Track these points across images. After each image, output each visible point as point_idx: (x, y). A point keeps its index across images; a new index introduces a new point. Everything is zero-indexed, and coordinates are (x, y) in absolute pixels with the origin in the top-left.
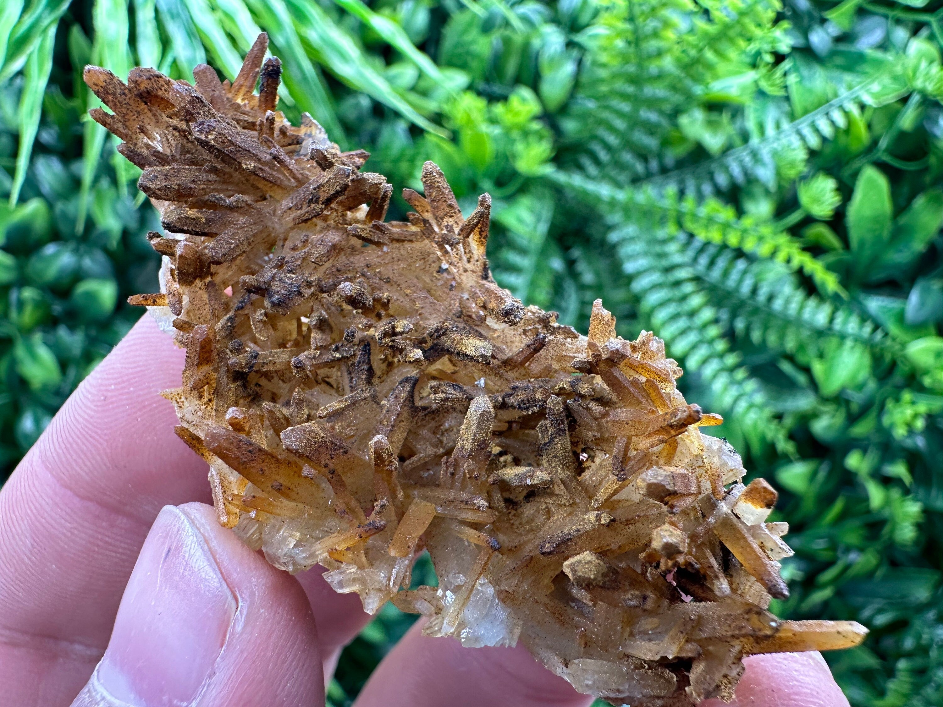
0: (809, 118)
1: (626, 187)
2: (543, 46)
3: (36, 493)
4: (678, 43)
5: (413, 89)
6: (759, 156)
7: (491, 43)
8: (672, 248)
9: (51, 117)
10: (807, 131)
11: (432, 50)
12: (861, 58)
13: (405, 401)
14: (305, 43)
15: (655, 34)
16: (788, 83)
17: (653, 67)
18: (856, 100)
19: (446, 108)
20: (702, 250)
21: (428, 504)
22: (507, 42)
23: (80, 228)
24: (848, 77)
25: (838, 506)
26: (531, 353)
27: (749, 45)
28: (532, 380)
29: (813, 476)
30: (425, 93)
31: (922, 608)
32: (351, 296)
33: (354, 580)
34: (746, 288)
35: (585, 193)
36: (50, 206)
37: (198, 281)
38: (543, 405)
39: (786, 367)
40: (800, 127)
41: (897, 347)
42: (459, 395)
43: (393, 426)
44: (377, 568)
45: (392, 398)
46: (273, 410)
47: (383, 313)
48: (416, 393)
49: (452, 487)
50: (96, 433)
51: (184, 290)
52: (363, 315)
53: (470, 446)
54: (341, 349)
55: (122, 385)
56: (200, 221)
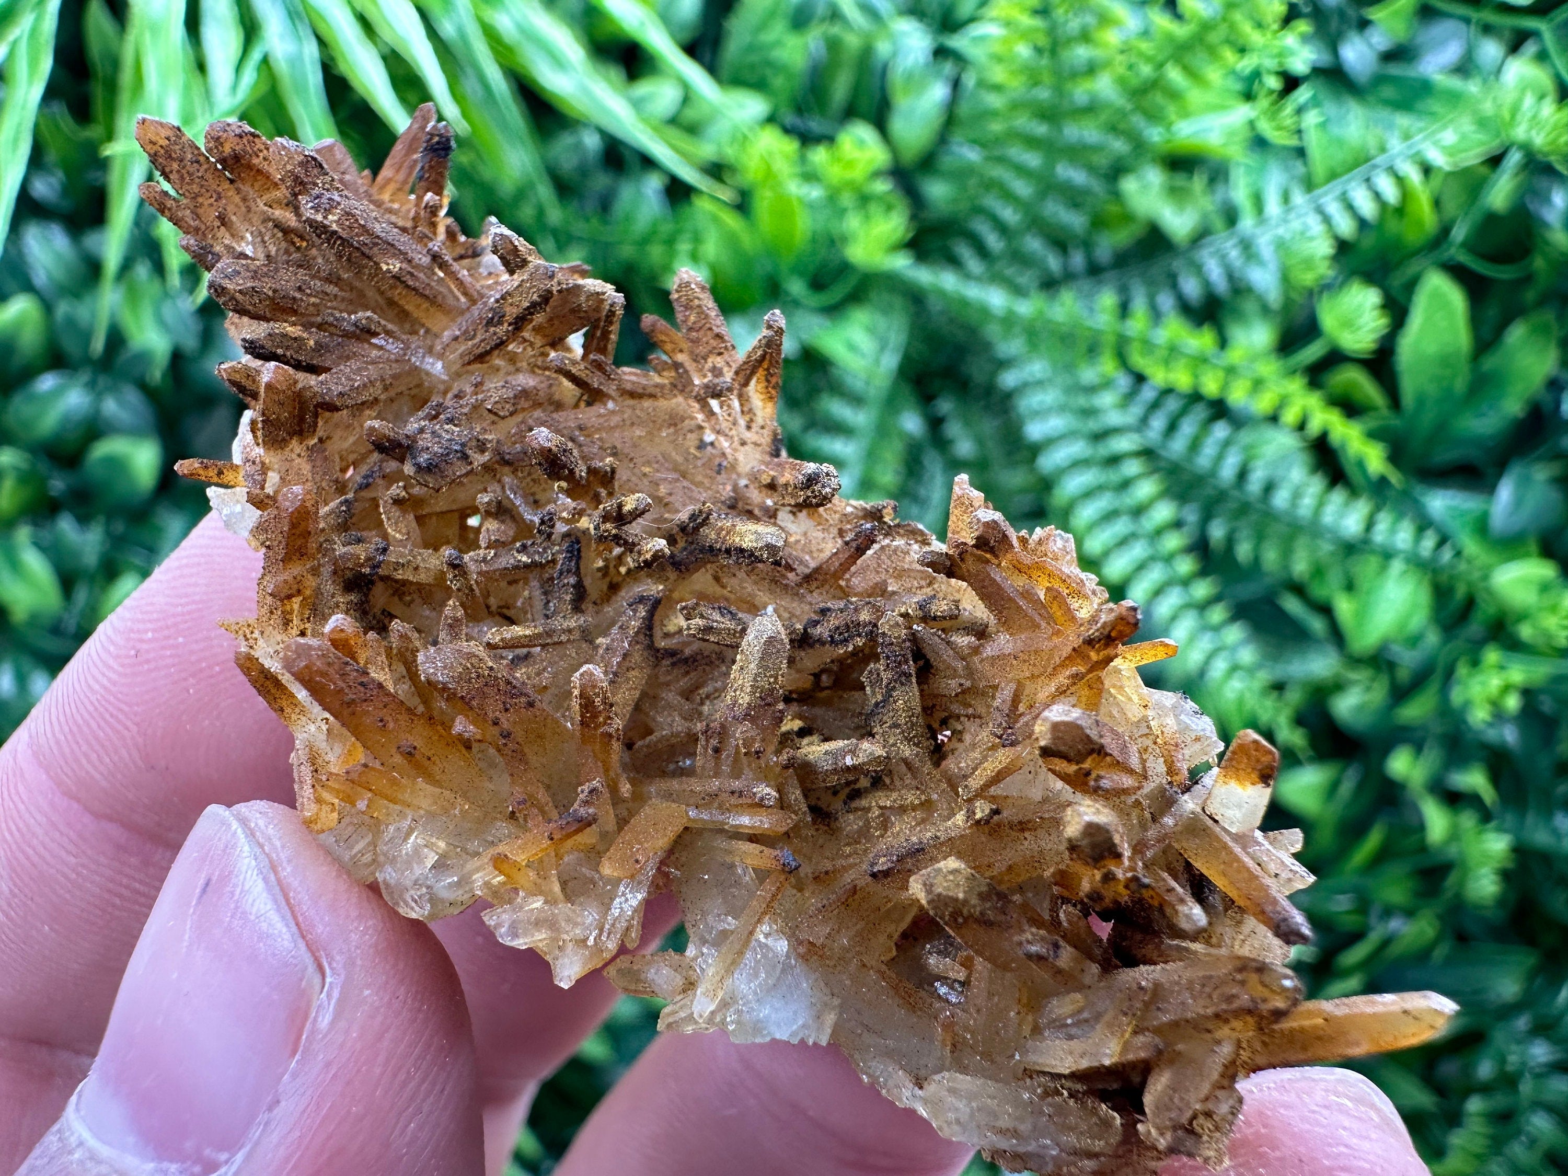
0: (1336, 187)
1: (1033, 293)
2: (895, 54)
3: (21, 805)
4: (1122, 52)
5: (674, 121)
6: (1254, 249)
7: (806, 46)
8: (1107, 399)
9: (52, 156)
10: (1334, 209)
11: (707, 57)
12: (1425, 88)
13: (637, 633)
14: (491, 35)
15: (1085, 37)
16: (1304, 125)
17: (1081, 91)
18: (1417, 158)
19: (730, 153)
20: (1155, 406)
21: (674, 805)
22: (834, 45)
23: (98, 345)
24: (1403, 120)
25: (1374, 840)
26: (851, 556)
27: (1242, 57)
28: (854, 599)
29: (1332, 789)
30: (693, 129)
31: (1508, 1011)
32: (550, 450)
33: (538, 924)
34: (1228, 471)
35: (964, 303)
36: (48, 307)
37: (294, 443)
38: (872, 632)
39: (1292, 605)
40: (1322, 201)
41: (1476, 575)
42: (729, 624)
43: (615, 674)
44: (581, 904)
45: (614, 630)
46: (409, 634)
47: (603, 492)
48: (657, 623)
49: (717, 775)
50: (120, 710)
51: (271, 458)
52: (569, 496)
53: (747, 699)
54: (531, 550)
55: (166, 632)
56: (305, 345)
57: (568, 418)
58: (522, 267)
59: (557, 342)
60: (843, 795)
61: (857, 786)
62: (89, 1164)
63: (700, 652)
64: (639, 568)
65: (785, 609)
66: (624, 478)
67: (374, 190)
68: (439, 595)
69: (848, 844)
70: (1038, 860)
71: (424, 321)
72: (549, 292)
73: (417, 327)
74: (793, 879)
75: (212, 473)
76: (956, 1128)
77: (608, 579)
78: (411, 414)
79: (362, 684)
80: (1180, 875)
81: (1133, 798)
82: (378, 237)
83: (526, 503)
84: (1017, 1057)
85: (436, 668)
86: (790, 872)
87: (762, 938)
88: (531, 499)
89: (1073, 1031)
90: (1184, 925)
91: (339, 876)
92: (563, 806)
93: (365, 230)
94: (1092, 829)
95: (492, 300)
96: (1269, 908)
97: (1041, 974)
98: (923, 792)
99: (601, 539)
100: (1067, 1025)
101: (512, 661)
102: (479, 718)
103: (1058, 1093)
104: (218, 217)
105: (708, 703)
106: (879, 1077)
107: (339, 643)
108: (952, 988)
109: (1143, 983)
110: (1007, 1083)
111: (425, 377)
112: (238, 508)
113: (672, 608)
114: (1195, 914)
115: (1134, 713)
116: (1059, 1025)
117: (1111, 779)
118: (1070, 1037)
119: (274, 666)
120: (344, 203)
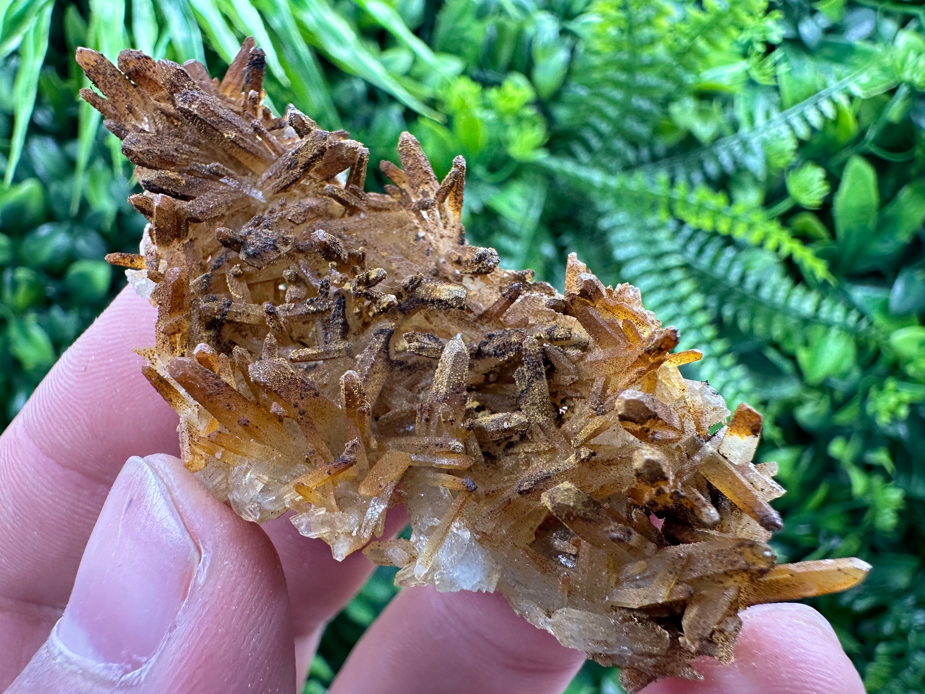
0: (798, 108)
1: (618, 173)
2: (537, 33)
3: (19, 462)
4: (671, 31)
5: (408, 74)
6: (748, 146)
7: (485, 29)
8: (662, 235)
9: (47, 98)
10: (796, 122)
11: (427, 36)
12: (850, 50)
13: (379, 352)
14: (301, 26)
15: (649, 22)
16: (778, 73)
17: (646, 55)
18: (845, 91)
19: (441, 93)
20: (691, 238)
21: (403, 453)
22: (501, 29)
23: (75, 208)
24: (837, 69)
25: (821, 493)
26: (506, 303)
27: (742, 33)
28: (508, 329)
29: (796, 463)
30: (419, 79)
31: (901, 594)
32: (325, 243)
33: (323, 523)
34: (734, 276)
35: (578, 179)
36: (45, 186)
37: (175, 242)
38: (519, 348)
39: (772, 355)
40: (789, 117)
41: (881, 336)
42: (435, 345)
43: (367, 376)
44: (348, 512)
45: (366, 350)
46: (245, 354)
47: (358, 268)
48: (391, 345)
49: (427, 434)
50: (77, 403)
51: (162, 251)
52: (338, 270)
53: (445, 389)
54: (316, 303)
55: (102, 356)
56: (180, 183)
57: (337, 224)
58: (307, 133)
59: (330, 178)
60: (503, 446)
61: (512, 440)
62: (66, 665)
63: (418, 362)
64: (380, 313)
65: (468, 335)
66: (371, 259)
67: (220, 90)
68: (262, 331)
69: (506, 475)
70: (618, 482)
71: (251, 167)
72: (324, 148)
73: (247, 171)
74: (473, 496)
75: (127, 261)
76: (571, 640)
77: (362, 320)
78: (244, 223)
79: (216, 384)
80: (704, 489)
81: (676, 445)
82: (222, 117)
83: (313, 275)
84: (607, 599)
85: (259, 374)
86: (471, 492)
87: (455, 531)
88: (316, 273)
89: (640, 583)
90: (705, 520)
91: (207, 496)
92: (336, 454)
93: (214, 113)
94: (649, 464)
95: (290, 154)
96: (757, 510)
97: (620, 549)
98: (550, 443)
99: (357, 296)
100: (636, 580)
101: (306, 370)
102: (286, 403)
103: (632, 620)
104: (128, 108)
105: (423, 392)
106: (525, 611)
107: (203, 360)
108: (568, 558)
109: (682, 555)
110: (601, 614)
111: (251, 200)
112: (144, 282)
113: (400, 336)
114: (712, 513)
115: (677, 394)
116: (631, 580)
117: (662, 434)
118: (638, 587)
119: (165, 374)
120: (201, 98)
